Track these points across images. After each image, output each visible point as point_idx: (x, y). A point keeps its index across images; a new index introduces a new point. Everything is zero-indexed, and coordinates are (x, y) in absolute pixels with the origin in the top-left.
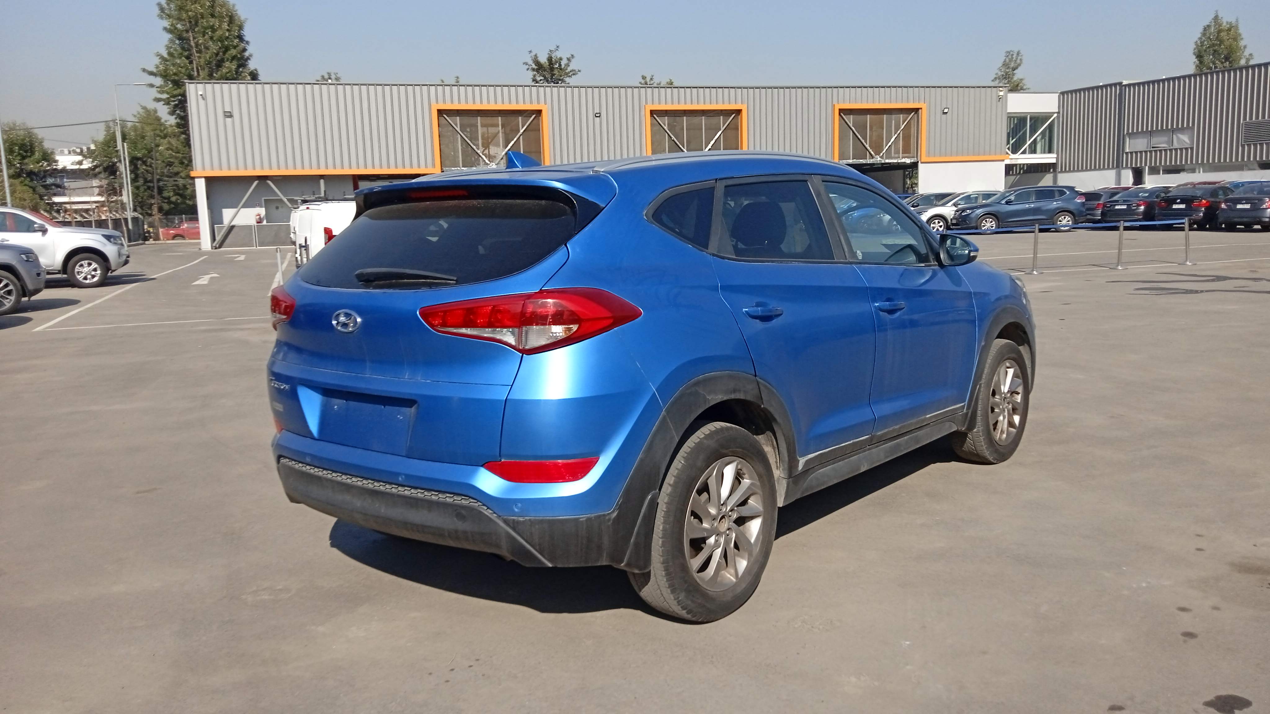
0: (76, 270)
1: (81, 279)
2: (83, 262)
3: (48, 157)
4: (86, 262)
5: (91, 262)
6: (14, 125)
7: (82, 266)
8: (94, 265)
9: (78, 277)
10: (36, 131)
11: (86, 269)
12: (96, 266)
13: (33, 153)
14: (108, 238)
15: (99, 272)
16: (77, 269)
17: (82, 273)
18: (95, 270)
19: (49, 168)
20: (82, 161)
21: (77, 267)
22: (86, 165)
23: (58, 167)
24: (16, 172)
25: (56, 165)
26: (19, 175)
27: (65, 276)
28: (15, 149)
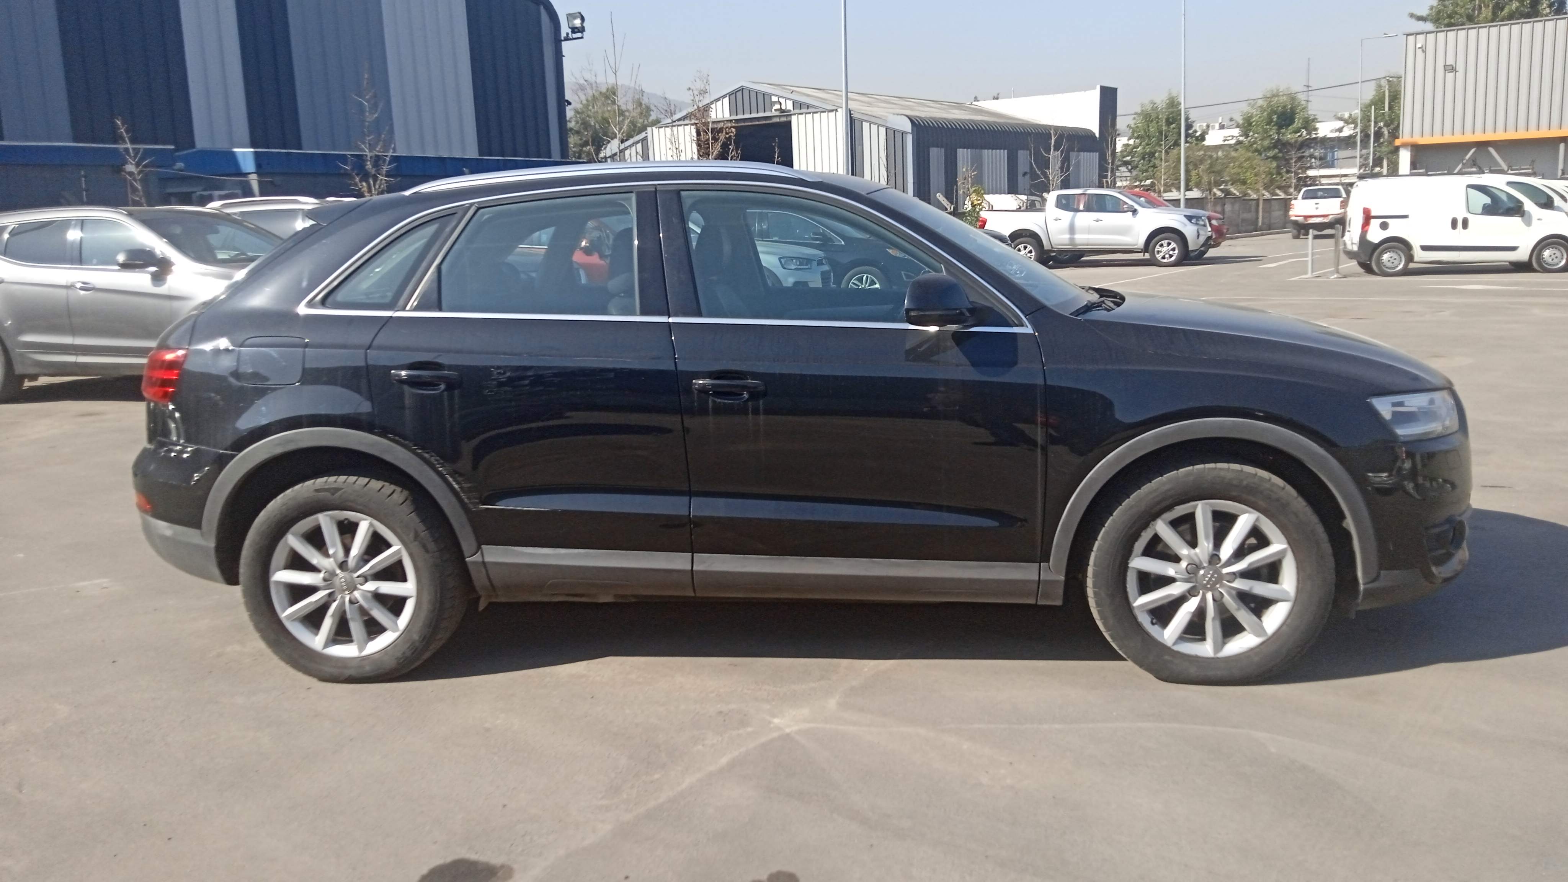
0: (1156, 250)
1: (1159, 258)
2: (1163, 242)
3: (1309, 124)
4: (1166, 241)
5: (1170, 241)
6: (1278, 91)
7: (1162, 245)
8: (1173, 245)
9: (1157, 256)
10: (1300, 96)
11: (1165, 249)
12: (1175, 246)
13: (1292, 121)
14: (1189, 218)
15: (1177, 251)
16: (1158, 248)
17: (1161, 252)
18: (1174, 249)
19: (1308, 137)
20: (1343, 127)
21: (1158, 246)
22: (1347, 132)
23: (1318, 135)
24: (1271, 143)
25: (1316, 134)
26: (1275, 146)
27: (1147, 256)
28: (1274, 118)
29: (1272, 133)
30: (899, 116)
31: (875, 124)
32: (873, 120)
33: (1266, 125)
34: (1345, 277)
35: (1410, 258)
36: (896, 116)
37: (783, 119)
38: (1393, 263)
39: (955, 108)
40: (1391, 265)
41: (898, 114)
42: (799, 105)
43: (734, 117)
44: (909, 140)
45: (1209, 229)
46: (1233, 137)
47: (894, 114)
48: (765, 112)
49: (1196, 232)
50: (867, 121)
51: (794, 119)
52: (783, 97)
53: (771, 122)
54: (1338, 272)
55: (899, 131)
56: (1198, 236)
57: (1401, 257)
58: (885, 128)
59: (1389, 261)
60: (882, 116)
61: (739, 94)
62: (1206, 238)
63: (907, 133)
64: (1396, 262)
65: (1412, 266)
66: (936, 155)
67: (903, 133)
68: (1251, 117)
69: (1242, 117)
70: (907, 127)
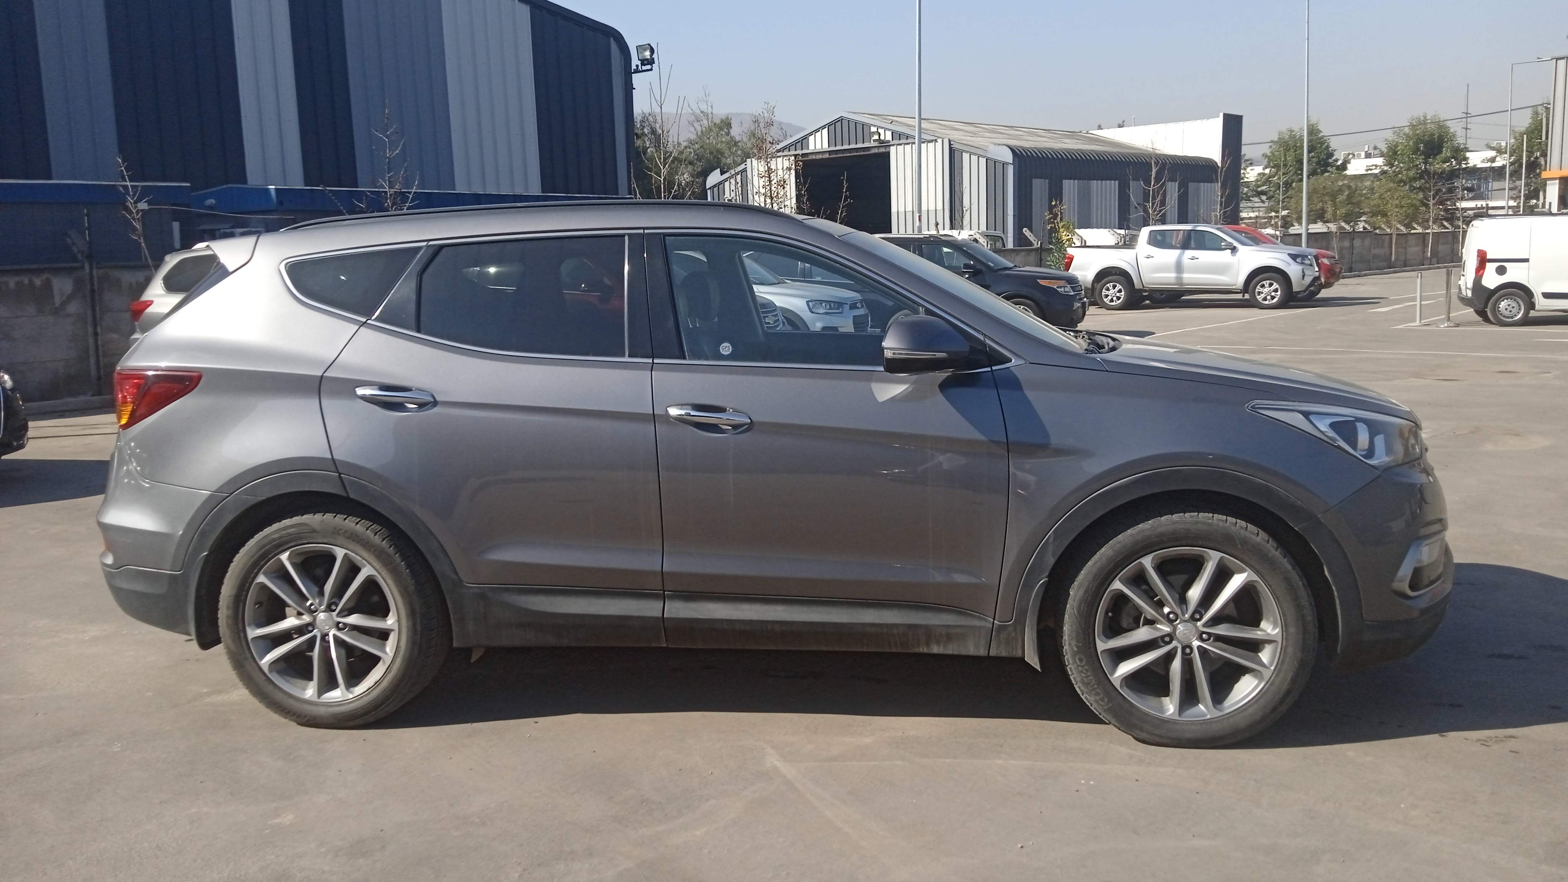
0: (1257, 290)
1: (1260, 300)
2: (1264, 282)
3: (1459, 153)
4: (1268, 282)
5: (1272, 282)
6: (1425, 118)
7: (1263, 286)
8: (1275, 286)
9: (1258, 297)
10: (1448, 123)
11: (1266, 290)
12: (1277, 286)
13: (1441, 150)
14: (1294, 257)
15: (1279, 293)
16: (1258, 288)
17: (1262, 293)
18: (1276, 291)
19: (1457, 167)
20: (1496, 157)
22: (1501, 162)
23: (1468, 165)
24: (1417, 173)
25: (1466, 164)
26: (1421, 177)
27: (1247, 296)
28: (1420, 147)
29: (1418, 163)
30: (1000, 146)
31: (975, 154)
32: (973, 150)
33: (1412, 155)
34: (1458, 325)
35: (1531, 306)
36: (997, 146)
37: (882, 150)
38: (1510, 311)
39: (1069, 137)
40: (1509, 313)
41: (999, 145)
42: (898, 136)
43: (833, 148)
44: (1010, 170)
45: (1317, 269)
46: (1376, 166)
47: (995, 144)
48: (863, 143)
49: (1301, 272)
50: (966, 152)
51: (893, 150)
52: (882, 128)
53: (869, 153)
54: (1449, 319)
55: (1000, 162)
56: (1304, 276)
57: (1519, 306)
58: (985, 159)
59: (1506, 309)
60: (983, 146)
61: (838, 125)
62: (1311, 278)
63: (1008, 164)
64: (1514, 311)
65: (1532, 313)
66: (1040, 187)
67: (1004, 164)
68: (1396, 146)
69: (1386, 146)
70: (1008, 157)
